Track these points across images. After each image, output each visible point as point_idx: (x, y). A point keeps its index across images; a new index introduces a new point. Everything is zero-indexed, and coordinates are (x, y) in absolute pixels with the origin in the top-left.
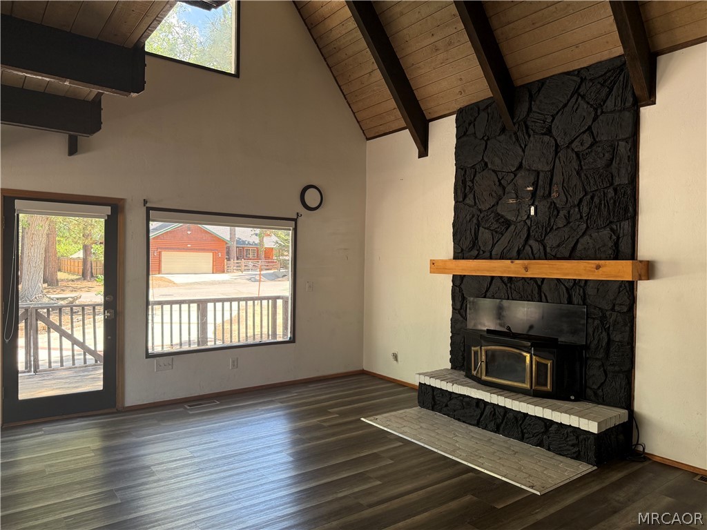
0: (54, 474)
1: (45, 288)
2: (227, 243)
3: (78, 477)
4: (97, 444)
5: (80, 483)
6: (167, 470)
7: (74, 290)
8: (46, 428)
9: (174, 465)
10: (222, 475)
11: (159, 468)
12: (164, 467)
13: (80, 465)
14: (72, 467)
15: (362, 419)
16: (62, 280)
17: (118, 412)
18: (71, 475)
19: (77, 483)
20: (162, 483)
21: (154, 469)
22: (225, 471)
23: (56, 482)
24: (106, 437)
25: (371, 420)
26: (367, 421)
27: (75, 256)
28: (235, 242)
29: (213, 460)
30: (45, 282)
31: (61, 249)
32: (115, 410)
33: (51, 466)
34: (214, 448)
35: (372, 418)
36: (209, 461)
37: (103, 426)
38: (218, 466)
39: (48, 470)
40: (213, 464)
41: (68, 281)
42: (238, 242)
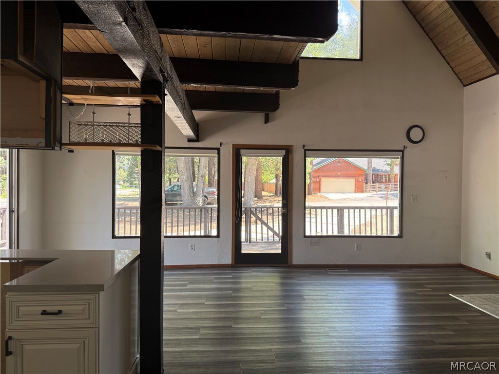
0: (256, 291)
1: (256, 200)
2: (365, 172)
3: (267, 294)
4: (278, 280)
5: (268, 296)
6: (313, 299)
7: (271, 202)
8: (254, 269)
9: (317, 297)
10: (343, 308)
11: (308, 297)
12: (311, 297)
13: (268, 289)
14: (264, 288)
15: (450, 295)
16: (265, 196)
17: (289, 267)
18: (264, 292)
19: (266, 296)
20: (309, 305)
21: (305, 297)
22: (345, 306)
23: (257, 294)
24: (283, 278)
25: (457, 297)
26: (454, 296)
27: (272, 182)
28: (372, 171)
29: (340, 300)
30: (255, 197)
31: (264, 178)
32: (287, 266)
33: (255, 286)
34: (341, 293)
35: (459, 295)
36: (337, 299)
37: (281, 272)
38: (341, 303)
39: (253, 288)
40: (339, 301)
41: (267, 196)
42: (374, 170)
